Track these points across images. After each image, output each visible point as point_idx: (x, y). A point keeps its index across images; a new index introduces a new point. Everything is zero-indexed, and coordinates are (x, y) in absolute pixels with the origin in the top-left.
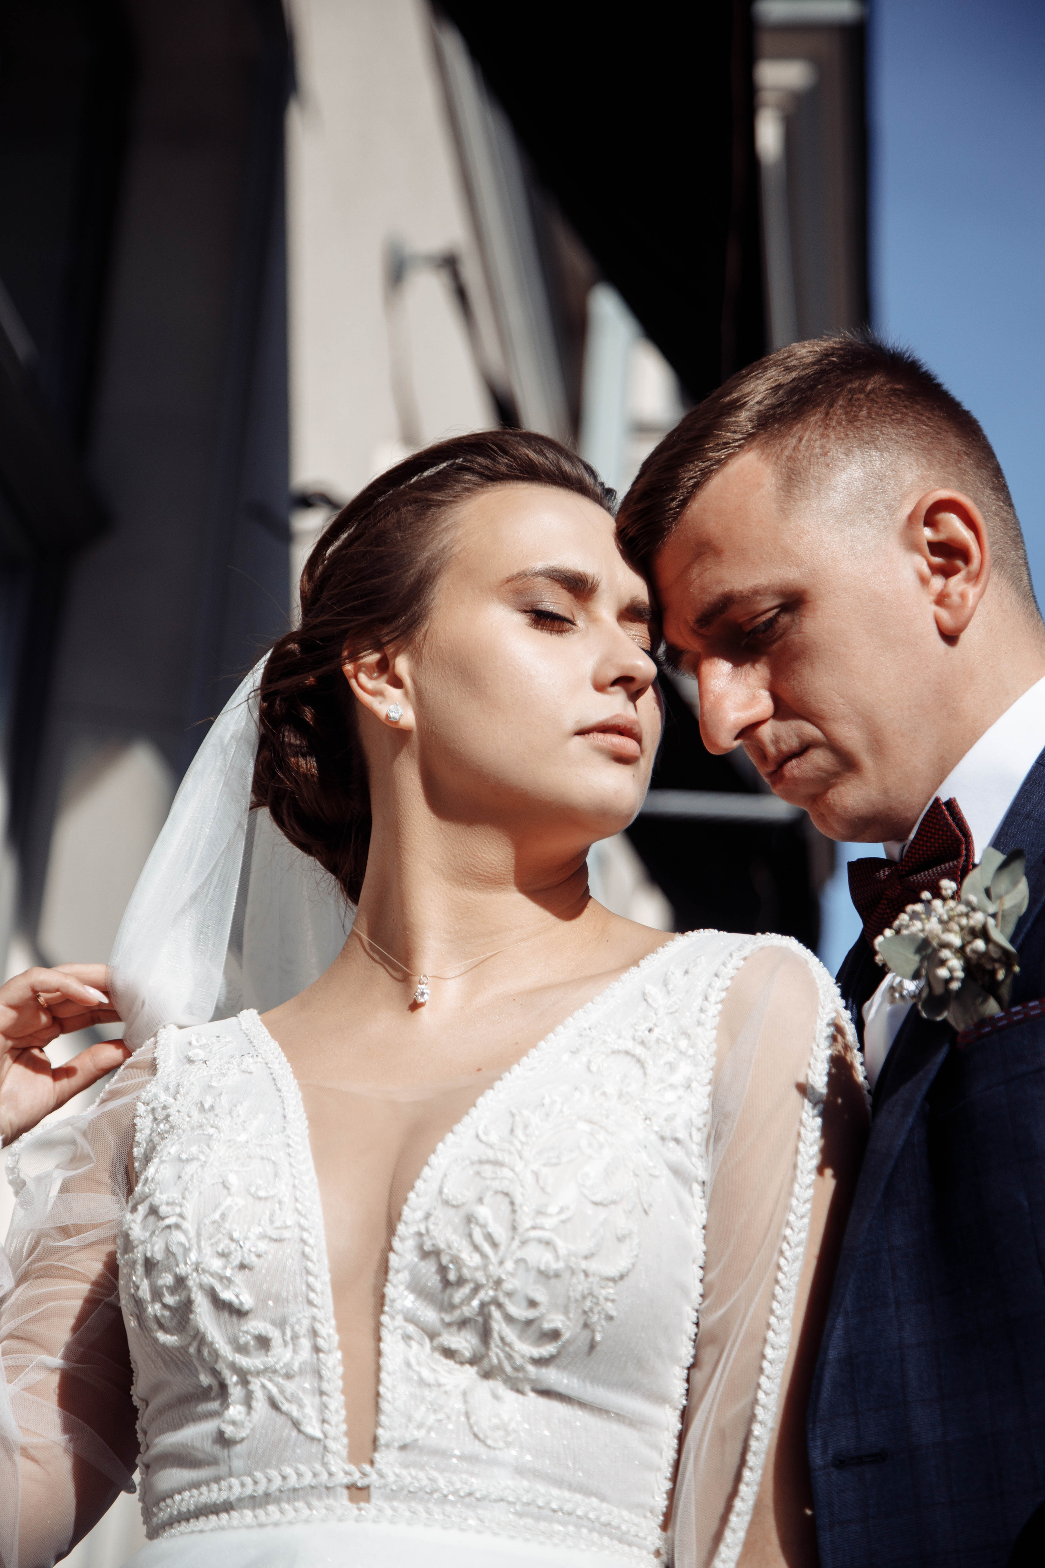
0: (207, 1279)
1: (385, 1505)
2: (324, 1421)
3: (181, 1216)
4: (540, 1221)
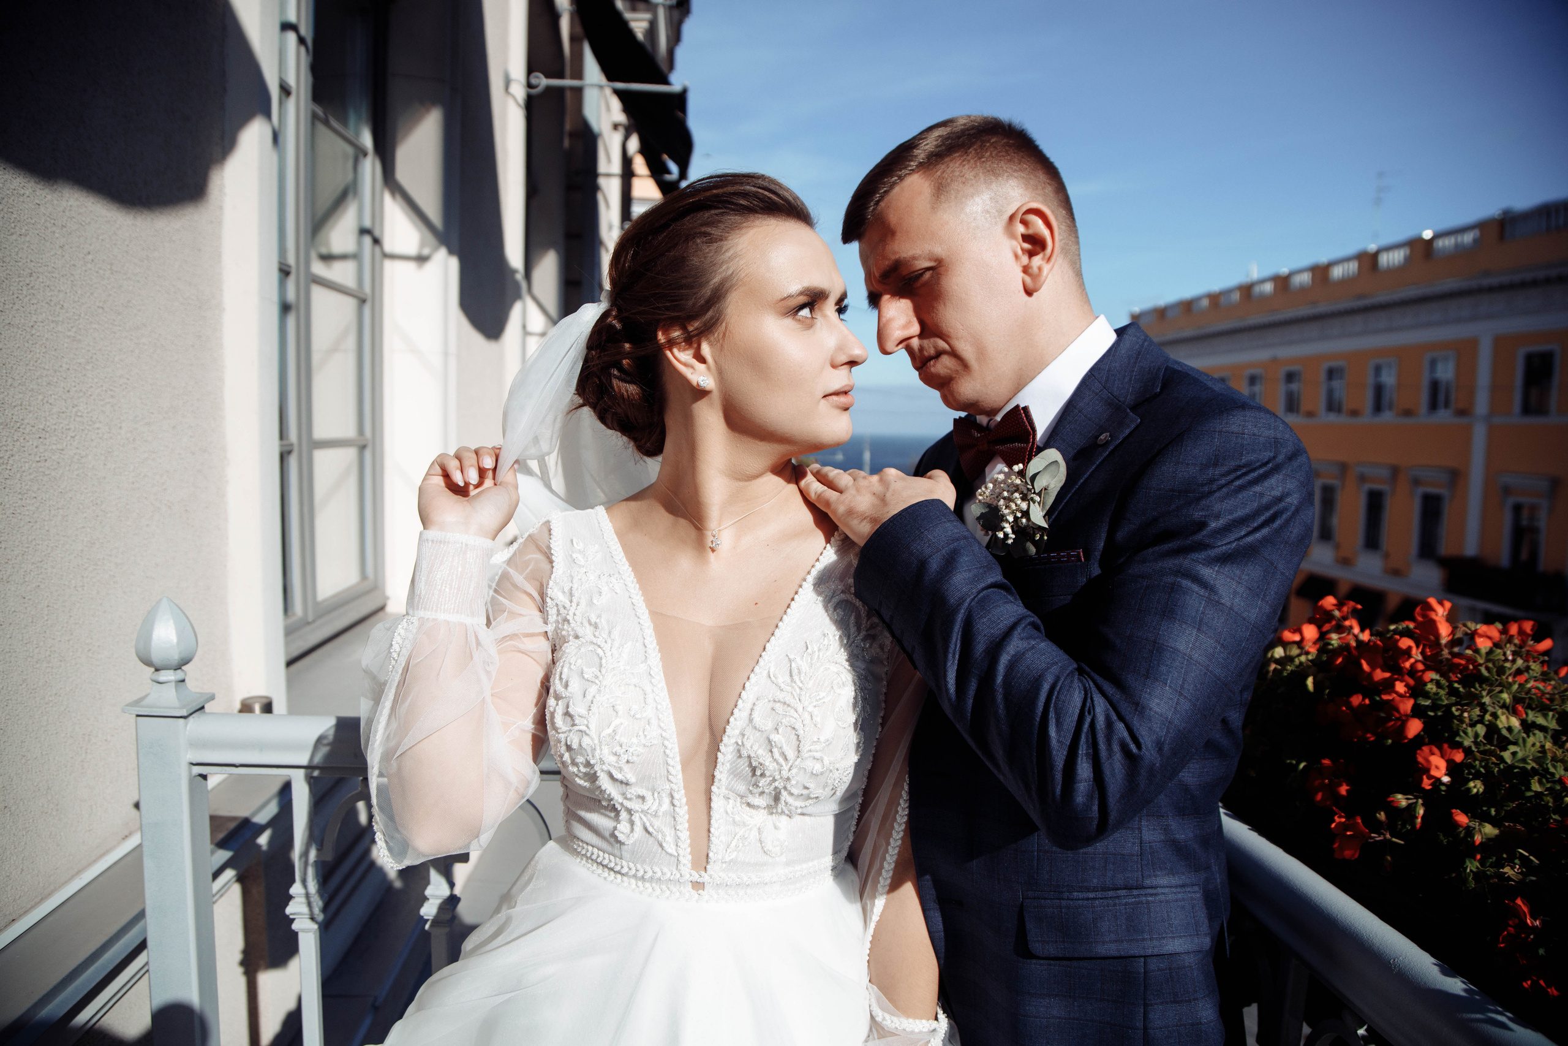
0: (605, 765)
1: (714, 895)
2: (677, 845)
3: (587, 726)
4: (814, 746)
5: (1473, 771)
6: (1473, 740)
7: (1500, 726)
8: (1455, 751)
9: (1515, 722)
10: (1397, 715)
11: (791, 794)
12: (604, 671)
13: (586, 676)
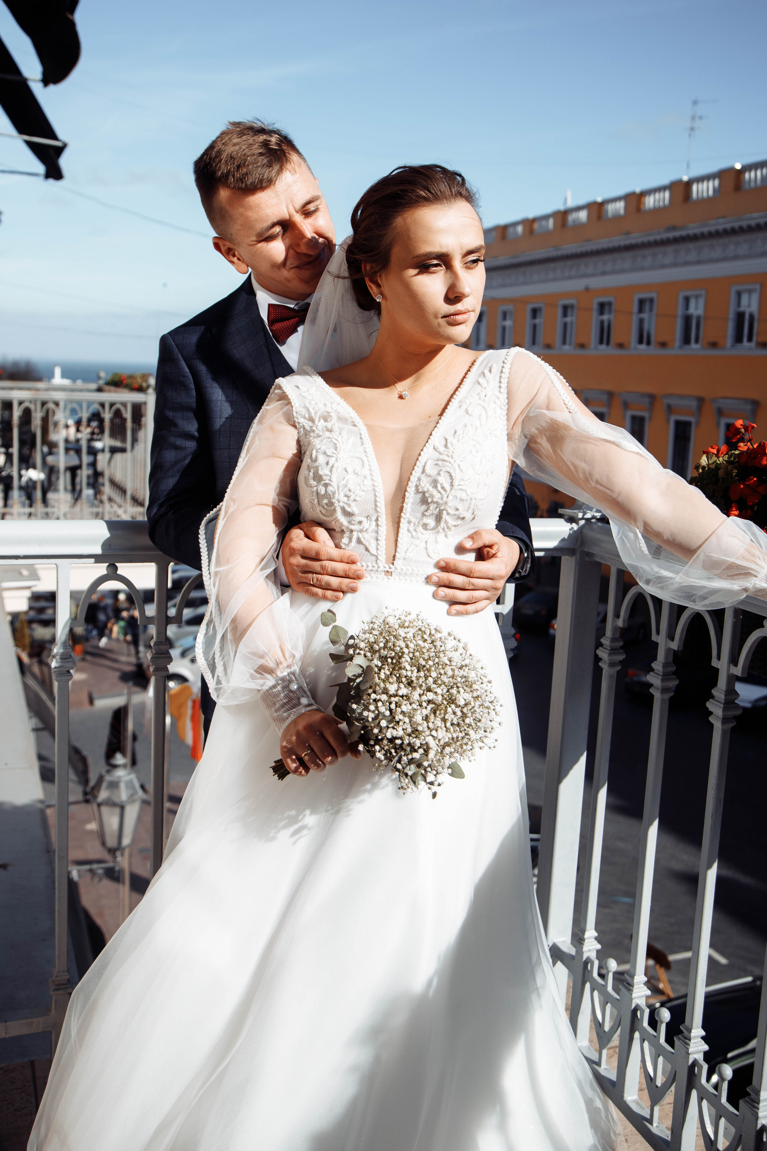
0: (342, 504)
1: (397, 578)
2: (377, 549)
3: (330, 480)
4: (462, 483)
11: (448, 514)
12: (338, 450)
13: (328, 454)
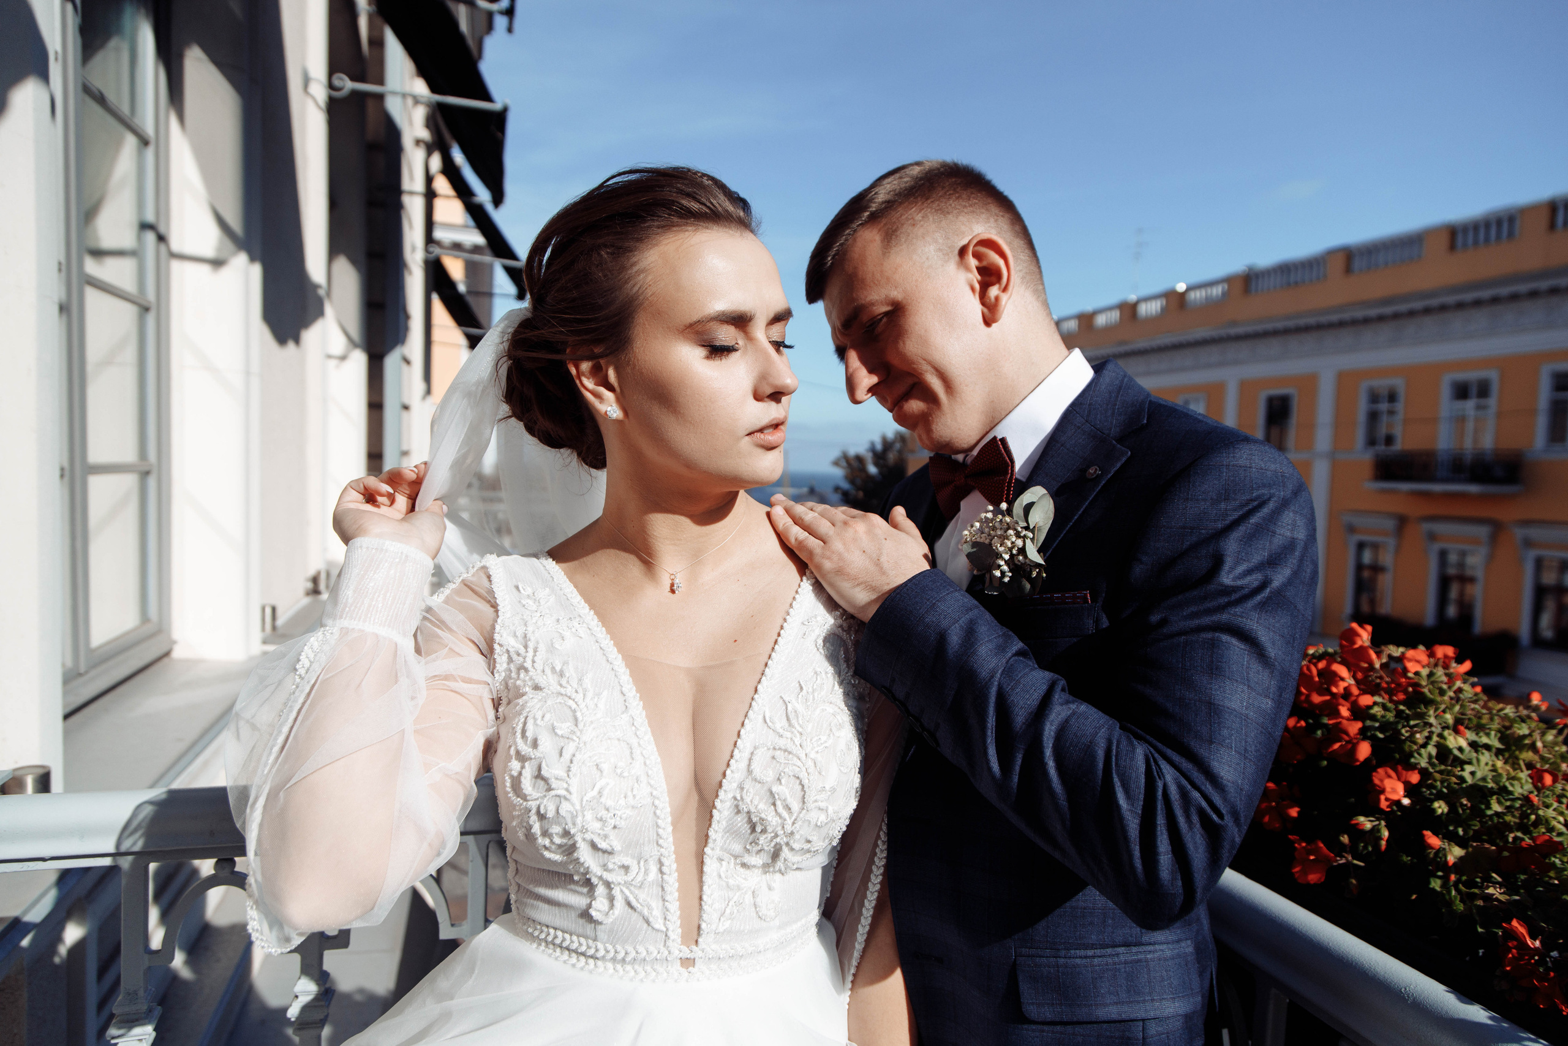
0: (589, 834)
1: (705, 971)
2: (665, 919)
3: (566, 789)
4: (821, 797)
5: (1434, 791)
6: (1427, 760)
7: (1451, 746)
8: (1410, 773)
9: (1463, 743)
10: (1347, 738)
11: (792, 850)
12: (581, 725)
13: (559, 732)
